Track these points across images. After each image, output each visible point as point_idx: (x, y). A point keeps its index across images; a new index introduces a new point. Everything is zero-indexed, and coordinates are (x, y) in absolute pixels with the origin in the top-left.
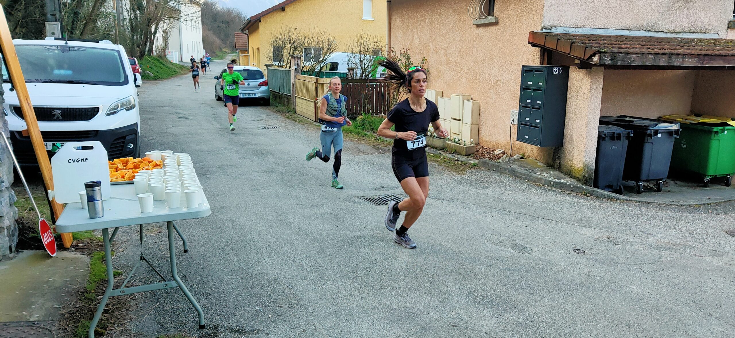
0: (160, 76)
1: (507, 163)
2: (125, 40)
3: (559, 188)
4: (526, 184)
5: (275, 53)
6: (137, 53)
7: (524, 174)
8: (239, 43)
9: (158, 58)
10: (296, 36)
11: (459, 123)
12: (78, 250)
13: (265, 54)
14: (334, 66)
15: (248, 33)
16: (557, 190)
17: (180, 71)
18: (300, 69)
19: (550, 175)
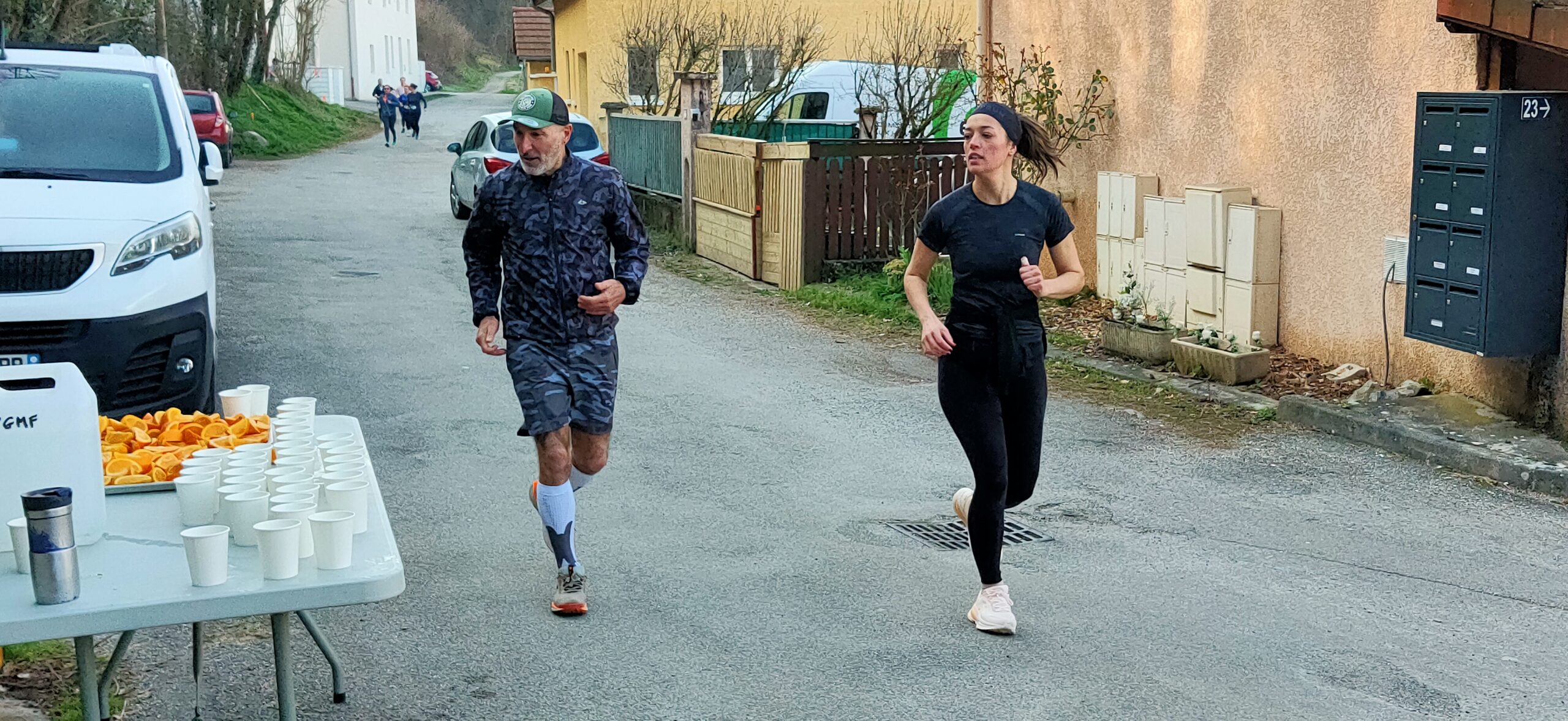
0: (288, 147)
1: (1374, 409)
2: (186, 38)
3: (1548, 493)
4: (1435, 478)
5: (634, 68)
6: (221, 77)
7: (1432, 447)
8: (526, 40)
9: (282, 90)
10: (696, 16)
11: (1214, 278)
12: (16, 693)
13: (603, 73)
14: (816, 104)
15: (552, 9)
16: (1544, 498)
17: (349, 128)
18: (708, 116)
19: (1519, 448)
